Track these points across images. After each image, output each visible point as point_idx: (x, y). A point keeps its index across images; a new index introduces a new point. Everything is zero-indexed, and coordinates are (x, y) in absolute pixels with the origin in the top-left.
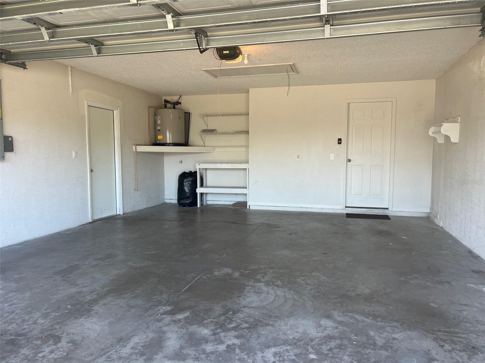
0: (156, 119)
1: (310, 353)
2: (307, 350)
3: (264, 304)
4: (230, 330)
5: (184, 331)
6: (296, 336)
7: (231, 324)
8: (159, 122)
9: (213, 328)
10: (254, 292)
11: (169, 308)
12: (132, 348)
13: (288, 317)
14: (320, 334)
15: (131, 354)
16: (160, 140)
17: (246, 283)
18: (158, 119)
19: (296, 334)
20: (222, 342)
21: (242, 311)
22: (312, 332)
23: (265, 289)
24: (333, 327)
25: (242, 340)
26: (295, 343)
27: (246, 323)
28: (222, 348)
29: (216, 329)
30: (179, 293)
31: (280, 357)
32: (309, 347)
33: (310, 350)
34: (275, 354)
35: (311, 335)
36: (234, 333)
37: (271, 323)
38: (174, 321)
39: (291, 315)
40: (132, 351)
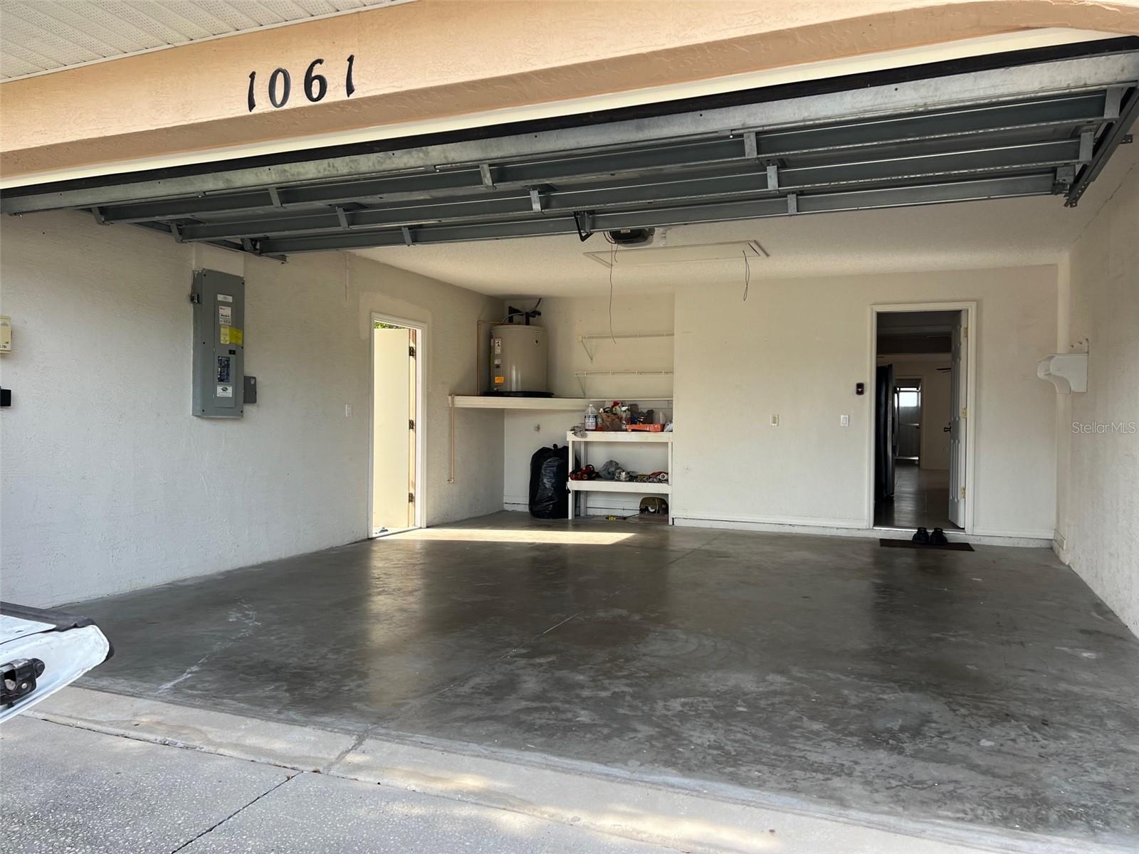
0: (492, 344)
1: (739, 706)
2: (736, 703)
3: (678, 653)
4: (618, 678)
5: (548, 675)
6: (722, 688)
7: (621, 672)
8: (498, 351)
9: (592, 674)
10: (664, 640)
11: (523, 651)
12: (473, 688)
13: (714, 669)
14: (761, 689)
15: (473, 693)
16: (498, 385)
17: (652, 629)
18: (497, 345)
19: (722, 687)
20: (605, 689)
21: (640, 659)
22: (749, 686)
23: (683, 636)
24: (786, 683)
25: (636, 689)
26: (718, 696)
27: (645, 671)
28: (604, 694)
29: (597, 676)
30: (538, 635)
31: (690, 707)
32: (739, 701)
33: (740, 702)
34: (684, 705)
35: (746, 689)
36: (624, 681)
37: (684, 674)
38: (533, 665)
39: (720, 666)
40: (474, 690)
